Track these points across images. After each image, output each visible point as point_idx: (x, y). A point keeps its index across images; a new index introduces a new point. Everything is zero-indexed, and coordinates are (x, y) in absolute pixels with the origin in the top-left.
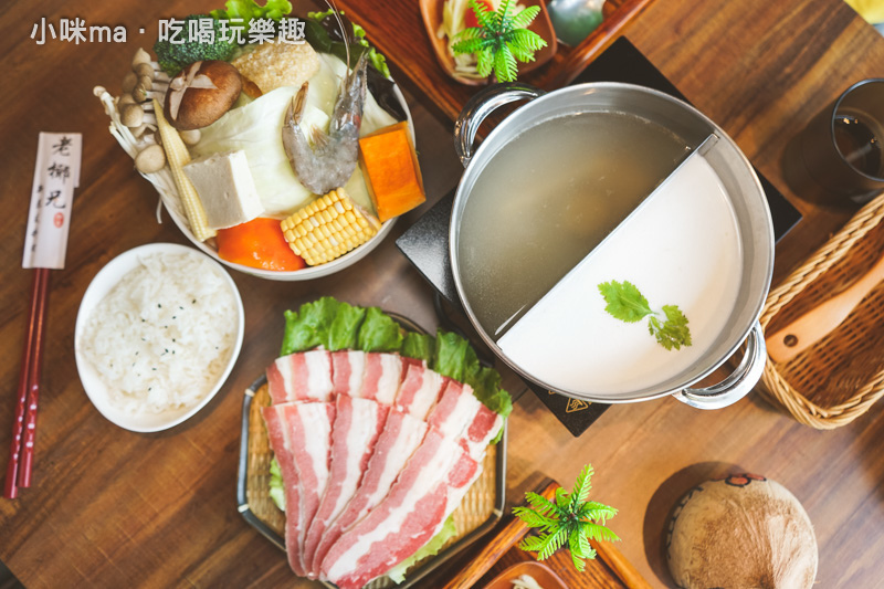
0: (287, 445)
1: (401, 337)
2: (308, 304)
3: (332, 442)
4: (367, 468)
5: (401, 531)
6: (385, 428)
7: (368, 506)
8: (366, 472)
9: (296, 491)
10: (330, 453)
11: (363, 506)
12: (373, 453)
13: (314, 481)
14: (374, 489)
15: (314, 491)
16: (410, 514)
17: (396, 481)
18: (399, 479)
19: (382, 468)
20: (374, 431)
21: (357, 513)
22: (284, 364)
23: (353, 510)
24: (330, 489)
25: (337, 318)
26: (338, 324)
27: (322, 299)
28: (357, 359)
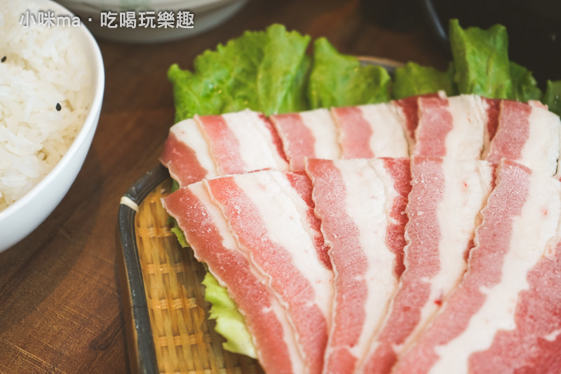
0: (229, 243)
1: (385, 77)
2: (208, 53)
3: (317, 223)
4: (404, 243)
5: (519, 327)
6: (414, 182)
7: (434, 296)
8: (406, 249)
9: (272, 316)
10: (320, 241)
11: (424, 297)
12: (405, 219)
13: (305, 288)
14: (433, 266)
15: (309, 304)
16: (523, 294)
17: (472, 244)
18: (477, 241)
19: (435, 234)
20: (394, 194)
21: (418, 312)
22: (187, 131)
23: (406, 309)
24: (341, 292)
25: (266, 58)
26: (268, 67)
27: (231, 43)
28: (318, 121)
